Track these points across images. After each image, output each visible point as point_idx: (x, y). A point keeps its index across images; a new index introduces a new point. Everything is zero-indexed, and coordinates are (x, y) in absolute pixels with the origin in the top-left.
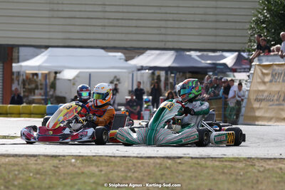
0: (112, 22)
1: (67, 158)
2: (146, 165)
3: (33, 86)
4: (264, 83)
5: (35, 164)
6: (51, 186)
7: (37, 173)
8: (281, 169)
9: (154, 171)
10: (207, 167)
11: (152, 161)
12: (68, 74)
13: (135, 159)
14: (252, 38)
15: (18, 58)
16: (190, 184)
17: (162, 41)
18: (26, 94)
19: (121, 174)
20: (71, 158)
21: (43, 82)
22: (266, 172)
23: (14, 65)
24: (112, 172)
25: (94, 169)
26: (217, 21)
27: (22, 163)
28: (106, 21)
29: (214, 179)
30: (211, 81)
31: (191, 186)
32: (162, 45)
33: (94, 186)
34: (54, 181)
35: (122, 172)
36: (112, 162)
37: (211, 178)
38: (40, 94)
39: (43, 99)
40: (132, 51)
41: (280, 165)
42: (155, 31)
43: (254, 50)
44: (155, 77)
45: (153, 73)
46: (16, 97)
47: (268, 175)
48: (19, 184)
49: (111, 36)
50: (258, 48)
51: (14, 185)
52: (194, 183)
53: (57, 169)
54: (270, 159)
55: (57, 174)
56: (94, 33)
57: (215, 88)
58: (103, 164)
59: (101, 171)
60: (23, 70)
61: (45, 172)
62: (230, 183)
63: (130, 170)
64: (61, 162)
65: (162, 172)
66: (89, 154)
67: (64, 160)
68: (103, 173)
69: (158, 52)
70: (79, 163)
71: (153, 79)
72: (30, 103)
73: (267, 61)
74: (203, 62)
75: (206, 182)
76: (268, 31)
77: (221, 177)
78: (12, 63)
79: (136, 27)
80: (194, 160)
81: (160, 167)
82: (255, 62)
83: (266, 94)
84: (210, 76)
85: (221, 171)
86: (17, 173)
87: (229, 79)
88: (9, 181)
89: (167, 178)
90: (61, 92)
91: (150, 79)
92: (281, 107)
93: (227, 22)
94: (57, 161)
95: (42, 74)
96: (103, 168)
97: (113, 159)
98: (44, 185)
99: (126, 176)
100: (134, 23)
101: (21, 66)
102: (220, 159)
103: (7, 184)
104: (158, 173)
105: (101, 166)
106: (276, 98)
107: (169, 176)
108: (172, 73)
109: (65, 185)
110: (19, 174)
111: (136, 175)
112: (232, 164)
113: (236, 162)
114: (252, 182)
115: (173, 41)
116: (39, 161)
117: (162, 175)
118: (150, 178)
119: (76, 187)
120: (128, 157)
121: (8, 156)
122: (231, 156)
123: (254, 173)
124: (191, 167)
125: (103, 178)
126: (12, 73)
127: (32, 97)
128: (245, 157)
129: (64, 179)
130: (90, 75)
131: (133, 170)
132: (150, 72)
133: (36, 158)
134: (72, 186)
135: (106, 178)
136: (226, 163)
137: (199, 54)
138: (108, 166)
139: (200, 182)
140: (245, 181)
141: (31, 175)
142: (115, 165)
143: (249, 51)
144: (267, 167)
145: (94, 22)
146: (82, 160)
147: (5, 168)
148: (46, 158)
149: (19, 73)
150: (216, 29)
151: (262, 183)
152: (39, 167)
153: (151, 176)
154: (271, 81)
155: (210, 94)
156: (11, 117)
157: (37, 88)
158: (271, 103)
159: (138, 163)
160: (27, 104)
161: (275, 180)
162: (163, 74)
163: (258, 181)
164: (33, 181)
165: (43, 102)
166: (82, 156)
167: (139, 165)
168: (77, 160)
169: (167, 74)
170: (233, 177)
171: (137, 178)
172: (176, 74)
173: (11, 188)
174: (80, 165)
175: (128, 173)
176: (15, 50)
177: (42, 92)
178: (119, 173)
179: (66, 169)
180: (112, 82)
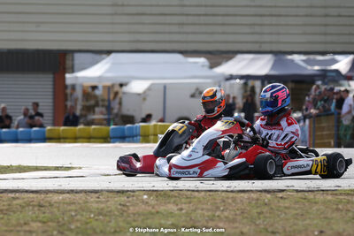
0: (191, 19)
1: (137, 193)
2: (238, 201)
3: (92, 103)
5: (97, 202)
6: (118, 230)
7: (100, 214)
9: (248, 208)
10: (316, 203)
11: (246, 195)
12: (137, 87)
13: (223, 194)
15: (73, 67)
16: (295, 224)
17: (256, 42)
18: (84, 113)
19: (206, 214)
20: (142, 193)
21: (106, 97)
23: (67, 76)
24: (195, 210)
25: (172, 208)
26: (326, 16)
27: (81, 202)
29: (326, 218)
30: (320, 92)
31: (295, 227)
32: (256, 47)
34: (121, 224)
35: (208, 210)
36: (195, 197)
37: (322, 216)
38: (102, 113)
39: (105, 119)
40: (217, 56)
42: (247, 30)
44: (249, 89)
45: (246, 84)
46: (71, 117)
48: (77, 227)
49: (191, 37)
51: (71, 230)
52: (300, 223)
53: (125, 209)
55: (125, 214)
56: (170, 33)
57: (325, 101)
58: (183, 200)
59: (181, 209)
60: (80, 82)
61: (110, 212)
62: (347, 222)
63: (218, 208)
64: (130, 199)
65: (259, 210)
66: (166, 189)
67: (133, 196)
68: (184, 211)
69: (251, 56)
70: (152, 201)
71: (246, 91)
72: (89, 123)
74: (309, 68)
75: (315, 222)
77: (334, 215)
78: (65, 73)
79: (223, 24)
80: (300, 194)
81: (256, 203)
84: (318, 87)
85: (335, 207)
86: (73, 214)
87: (342, 89)
88: (64, 225)
89: (265, 217)
90: (128, 110)
91: (242, 91)
93: (340, 16)
94: (125, 198)
95: (104, 87)
96: (184, 206)
97: (196, 194)
98: (108, 229)
99: (214, 216)
100: (219, 20)
101: (77, 78)
102: (333, 192)
103: (62, 227)
104: (255, 211)
105: (182, 203)
107: (268, 215)
110: (76, 215)
111: (226, 214)
112: (349, 198)
115: (271, 42)
116: (102, 199)
117: (259, 213)
118: (244, 218)
120: (216, 191)
121: (62, 192)
122: (348, 188)
124: (296, 202)
125: (184, 218)
126: (65, 87)
127: (91, 117)
129: (134, 221)
130: (165, 87)
131: (222, 208)
132: (242, 82)
133: (97, 195)
135: (188, 219)
136: (341, 197)
137: (303, 57)
138: (190, 203)
139: (307, 222)
141: (92, 216)
142: (200, 202)
145: (168, 19)
146: (157, 197)
147: (58, 207)
148: (110, 195)
150: (326, 25)
152: (103, 206)
153: (246, 215)
155: (318, 109)
156: (65, 142)
157: (97, 105)
159: (228, 198)
160: (85, 125)
162: (258, 84)
164: (95, 224)
165: (105, 122)
166: (157, 191)
167: (230, 201)
168: (150, 196)
169: (263, 84)
170: (350, 214)
171: (226, 217)
173: (67, 233)
174: (153, 202)
175: (216, 211)
176: (69, 57)
177: (104, 110)
178: (204, 212)
179: (137, 208)
180: (193, 96)
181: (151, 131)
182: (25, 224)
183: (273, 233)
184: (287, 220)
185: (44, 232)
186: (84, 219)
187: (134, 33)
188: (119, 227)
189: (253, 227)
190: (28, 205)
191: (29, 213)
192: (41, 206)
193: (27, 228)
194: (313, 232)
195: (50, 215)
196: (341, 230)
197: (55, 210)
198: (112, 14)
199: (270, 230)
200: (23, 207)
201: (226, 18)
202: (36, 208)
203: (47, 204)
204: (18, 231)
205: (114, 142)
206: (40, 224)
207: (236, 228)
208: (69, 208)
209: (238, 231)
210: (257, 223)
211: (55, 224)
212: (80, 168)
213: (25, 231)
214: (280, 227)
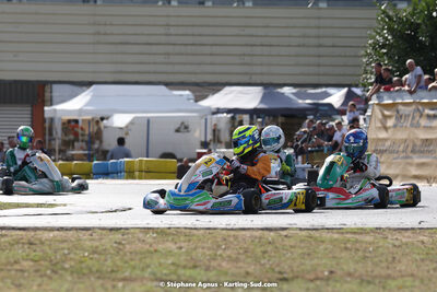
0: (178, 49)
1: (132, 231)
2: (240, 239)
3: (72, 137)
4: (386, 128)
5: (91, 240)
6: (115, 269)
7: (94, 252)
8: (423, 242)
9: (252, 247)
10: (323, 242)
11: (248, 233)
12: (120, 120)
13: (224, 232)
14: (369, 68)
15: (51, 100)
16: (302, 264)
17: (246, 74)
19: (208, 253)
20: (137, 231)
22: (404, 247)
23: (46, 108)
24: (195, 249)
25: (171, 246)
26: (320, 46)
27: (73, 239)
28: (171, 47)
29: (334, 257)
31: (303, 267)
32: (246, 79)
33: (172, 268)
34: (119, 263)
35: (209, 249)
36: (194, 235)
37: (330, 255)
38: (82, 149)
39: (85, 155)
40: (204, 88)
41: (421, 238)
42: (236, 60)
43: (371, 84)
44: (236, 124)
45: (233, 118)
47: (407, 251)
48: (71, 267)
49: (178, 68)
50: (376, 81)
51: (65, 270)
52: (307, 262)
53: (121, 247)
54: (407, 229)
55: (121, 253)
56: (155, 63)
58: (182, 238)
59: (181, 248)
60: (58, 115)
61: (105, 250)
62: (357, 262)
63: (219, 246)
64: (126, 237)
65: (263, 249)
66: (162, 226)
67: (128, 234)
68: (183, 250)
69: (240, 88)
72: (68, 159)
73: (390, 98)
74: (300, 101)
75: (324, 261)
76: (390, 58)
77: (343, 254)
78: (44, 106)
79: (211, 55)
80: (304, 233)
81: (260, 242)
82: (374, 101)
83: (388, 144)
85: (343, 245)
86: (66, 252)
88: (57, 263)
89: (270, 256)
91: (229, 125)
92: (409, 161)
93: (333, 46)
94: (120, 236)
95: (83, 120)
96: (183, 245)
97: (195, 231)
98: (105, 268)
99: (216, 255)
100: (207, 50)
101: (55, 110)
102: (339, 230)
104: (259, 250)
105: (180, 241)
106: (401, 148)
107: (273, 254)
108: (259, 117)
109: (134, 268)
110: (69, 254)
112: (357, 236)
113: (361, 233)
114: (387, 260)
115: (262, 74)
116: (95, 236)
117: (265, 252)
118: (248, 257)
119: (149, 270)
121: (52, 229)
122: (353, 226)
123: (388, 248)
124: (302, 241)
125: (183, 258)
126: (44, 120)
128: (371, 226)
129: (132, 260)
130: (148, 121)
131: (223, 247)
132: (229, 116)
133: (90, 232)
134: (143, 270)
135: (189, 258)
136: (348, 236)
137: (294, 91)
138: (189, 241)
139: (315, 261)
140: (376, 260)
141: (86, 254)
142: (199, 240)
143: (364, 86)
144: (404, 240)
145: (154, 49)
148: (104, 232)
149: (52, 120)
150: (319, 56)
151: (399, 262)
152: (97, 244)
153: (249, 254)
154: (395, 126)
157: (77, 139)
158: (395, 155)
159: (229, 236)
161: (418, 257)
162: (246, 118)
163: (394, 258)
164: (90, 263)
165: (85, 158)
167: (232, 239)
168: (145, 234)
169: (251, 118)
170: (360, 253)
171: (229, 257)
172: (264, 118)
175: (217, 250)
176: (47, 88)
177: (84, 144)
178: (205, 250)
179: (133, 246)
180: (178, 131)
181: (137, 167)
182: (16, 262)
183: (280, 273)
184: (293, 259)
185: (37, 271)
186: (77, 257)
187: (116, 63)
188: (117, 266)
189: (258, 267)
190: (18, 243)
191: (19, 252)
192: (31, 244)
193: (17, 267)
194: (323, 272)
195: (41, 254)
196: (352, 270)
197: (46, 248)
198: (94, 43)
199: (277, 269)
200: (13, 245)
201: (214, 47)
202: (26, 246)
203: (37, 242)
204: (9, 270)
205: (97, 178)
206: (31, 263)
207: (241, 267)
208: (62, 246)
209: (242, 271)
210: (262, 262)
211: (46, 263)
212: (65, 205)
213: (17, 270)
214: (286, 267)
